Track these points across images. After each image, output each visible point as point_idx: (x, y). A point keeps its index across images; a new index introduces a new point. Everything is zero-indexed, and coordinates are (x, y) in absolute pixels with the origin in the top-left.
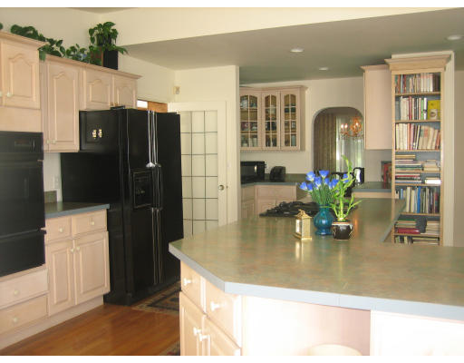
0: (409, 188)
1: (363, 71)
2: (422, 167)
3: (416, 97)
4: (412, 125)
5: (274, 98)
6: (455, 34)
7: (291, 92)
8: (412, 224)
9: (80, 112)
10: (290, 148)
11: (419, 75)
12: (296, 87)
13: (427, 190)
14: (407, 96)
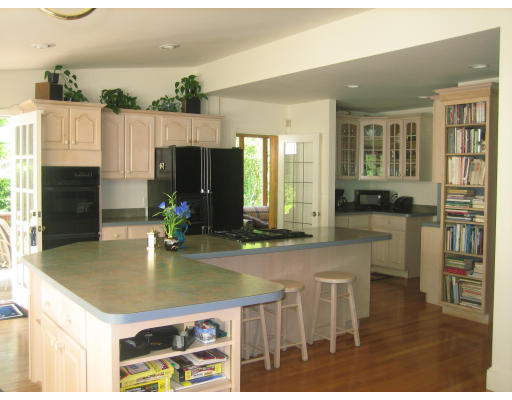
0: (458, 226)
1: (433, 101)
2: (471, 205)
3: (469, 128)
4: (464, 159)
5: (398, 126)
6: (481, 63)
7: (411, 120)
8: (460, 264)
9: (156, 149)
10: (411, 177)
11: (475, 104)
12: (417, 115)
13: (477, 229)
14: (461, 128)
